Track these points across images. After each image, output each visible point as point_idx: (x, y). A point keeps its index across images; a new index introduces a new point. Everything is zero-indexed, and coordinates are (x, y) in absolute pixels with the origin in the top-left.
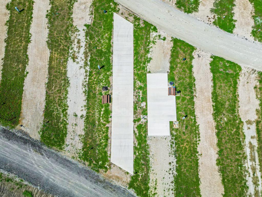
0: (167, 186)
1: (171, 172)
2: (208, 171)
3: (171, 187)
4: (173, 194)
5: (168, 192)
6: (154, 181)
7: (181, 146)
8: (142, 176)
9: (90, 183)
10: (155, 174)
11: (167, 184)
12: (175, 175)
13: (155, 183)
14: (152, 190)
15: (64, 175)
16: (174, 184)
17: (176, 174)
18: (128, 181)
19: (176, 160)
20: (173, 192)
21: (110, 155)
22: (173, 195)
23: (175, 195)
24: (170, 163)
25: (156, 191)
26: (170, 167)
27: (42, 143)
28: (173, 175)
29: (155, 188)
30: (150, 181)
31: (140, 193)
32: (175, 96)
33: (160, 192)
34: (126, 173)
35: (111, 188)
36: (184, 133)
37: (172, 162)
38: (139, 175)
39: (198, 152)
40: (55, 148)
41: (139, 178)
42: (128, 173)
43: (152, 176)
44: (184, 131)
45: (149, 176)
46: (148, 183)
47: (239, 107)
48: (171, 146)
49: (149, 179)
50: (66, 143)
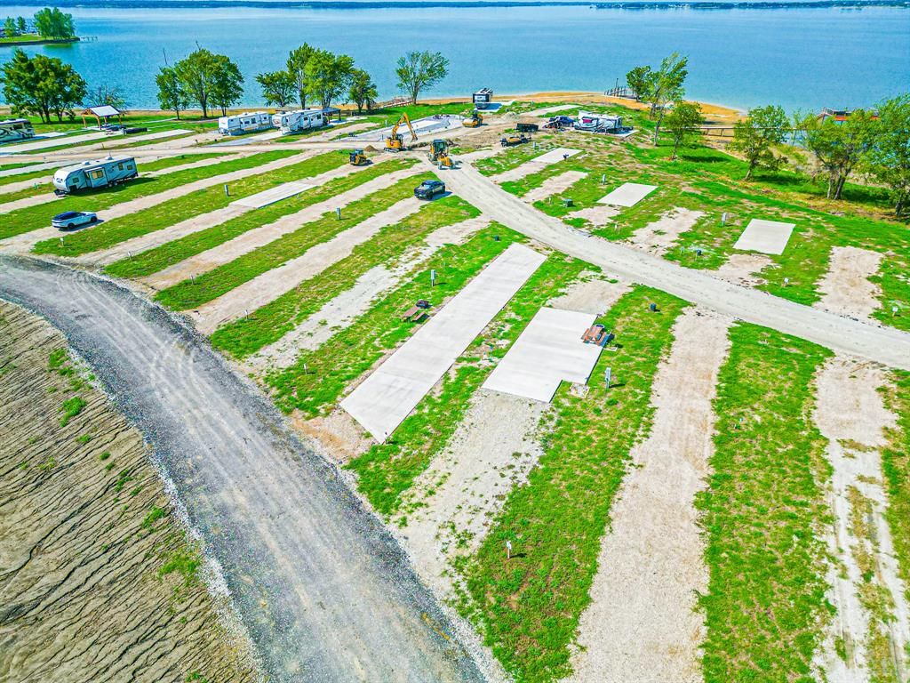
0: (475, 501)
1: (509, 473)
2: (654, 510)
3: (489, 507)
4: (485, 525)
5: (471, 516)
6: (440, 474)
7: (575, 432)
8: (406, 455)
10: (452, 463)
11: (477, 494)
12: (521, 484)
13: (439, 481)
14: (416, 492)
15: (198, 394)
16: (504, 502)
17: (526, 484)
18: (356, 453)
19: (540, 453)
20: (490, 522)
21: (349, 393)
22: (486, 528)
23: (492, 532)
24: (517, 455)
25: (429, 500)
26: (513, 462)
27: (208, 340)
28: (515, 481)
29: (431, 493)
30: (426, 471)
31: (373, 489)
32: (601, 348)
33: (442, 506)
34: (362, 434)
35: (292, 452)
36: (598, 411)
37: (527, 455)
38: (400, 451)
39: (631, 458)
40: (226, 352)
41: (395, 457)
42: (368, 436)
43: (438, 463)
44: (601, 408)
45: (429, 462)
46: (415, 475)
47: (815, 408)
48: (542, 422)
49: (425, 468)
50: (260, 352)
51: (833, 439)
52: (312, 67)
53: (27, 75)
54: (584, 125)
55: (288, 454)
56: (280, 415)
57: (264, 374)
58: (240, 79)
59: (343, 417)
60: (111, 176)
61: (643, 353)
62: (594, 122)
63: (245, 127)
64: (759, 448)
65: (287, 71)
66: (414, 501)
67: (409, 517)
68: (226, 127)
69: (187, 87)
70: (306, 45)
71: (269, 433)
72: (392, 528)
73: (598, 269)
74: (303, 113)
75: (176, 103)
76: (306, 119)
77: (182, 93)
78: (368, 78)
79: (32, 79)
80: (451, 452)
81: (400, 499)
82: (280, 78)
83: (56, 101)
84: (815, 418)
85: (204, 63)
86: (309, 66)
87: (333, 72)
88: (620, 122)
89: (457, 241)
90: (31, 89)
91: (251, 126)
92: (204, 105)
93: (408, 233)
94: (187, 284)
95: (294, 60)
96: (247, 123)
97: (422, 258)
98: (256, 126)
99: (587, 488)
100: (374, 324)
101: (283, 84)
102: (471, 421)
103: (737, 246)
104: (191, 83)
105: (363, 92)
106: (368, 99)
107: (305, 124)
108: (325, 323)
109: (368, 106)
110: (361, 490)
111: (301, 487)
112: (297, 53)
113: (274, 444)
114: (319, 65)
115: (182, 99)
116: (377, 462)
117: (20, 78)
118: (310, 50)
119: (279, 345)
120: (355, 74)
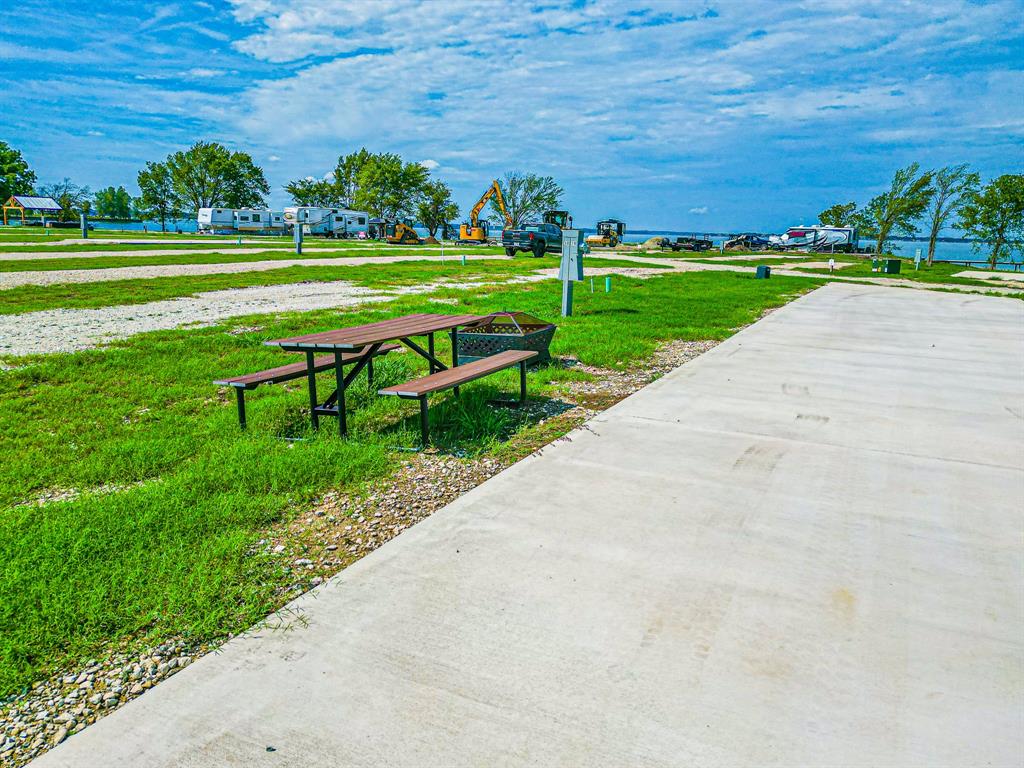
52: (368, 173)
54: (792, 242)
58: (265, 189)
62: (810, 236)
63: (239, 224)
65: (333, 183)
68: (208, 220)
70: (363, 150)
74: (334, 211)
76: (339, 219)
78: (446, 194)
82: (320, 187)
85: (212, 158)
86: (364, 176)
87: (395, 184)
91: (251, 225)
95: (344, 168)
98: (260, 226)
104: (190, 184)
105: (438, 216)
106: (445, 224)
107: (336, 226)
112: (349, 159)
118: (369, 157)
120: (428, 189)
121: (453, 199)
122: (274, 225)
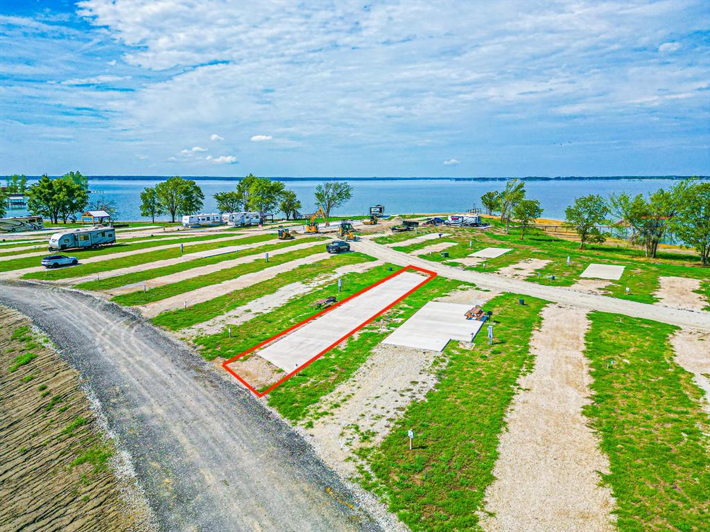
0: (378, 412)
2: (545, 417)
3: (390, 415)
4: (388, 426)
5: (373, 421)
6: (345, 395)
7: (466, 369)
8: (314, 383)
9: (171, 367)
10: (354, 388)
11: (379, 407)
12: (419, 400)
13: (343, 399)
14: (323, 405)
15: (134, 349)
16: (404, 412)
17: (424, 400)
18: (269, 382)
19: (435, 381)
20: (392, 425)
21: (265, 347)
22: (388, 429)
23: (394, 431)
24: (414, 383)
25: (334, 411)
26: (411, 387)
27: (150, 321)
28: (414, 399)
29: (337, 406)
30: (332, 393)
31: (283, 403)
32: (482, 322)
33: (346, 415)
34: (275, 371)
35: (211, 382)
36: (484, 357)
37: (424, 383)
38: (309, 381)
39: (518, 385)
40: (164, 327)
41: (304, 385)
42: (281, 371)
43: (344, 388)
44: (487, 355)
45: (334, 388)
46: (322, 395)
47: (675, 356)
48: (435, 363)
49: (331, 391)
50: (193, 327)
51: (697, 373)
52: (255, 188)
53: (47, 190)
54: (453, 222)
55: (207, 383)
56: (204, 360)
57: (194, 338)
58: (202, 197)
59: (259, 361)
60: (95, 241)
61: (518, 326)
62: (460, 219)
63: (202, 223)
64: (633, 379)
65: (236, 192)
66: (320, 411)
67: (315, 422)
68: (187, 222)
69: (162, 201)
70: (251, 175)
71: (192, 371)
72: (300, 429)
73: (474, 285)
74: (245, 214)
75: (153, 212)
76: (247, 218)
77: (159, 205)
78: (294, 196)
79: (49, 193)
80: (354, 381)
81: (306, 410)
82: (231, 195)
83: (64, 210)
84: (676, 360)
85: (177, 184)
86: (252, 189)
87: (269, 192)
88: (479, 218)
89: (360, 271)
90: (47, 200)
91: (206, 222)
92: (173, 214)
93: (319, 268)
94: (139, 292)
95: (242, 184)
96: (203, 220)
97: (331, 279)
98: (210, 222)
99: (481, 403)
100: (289, 311)
101: (232, 200)
102: (372, 362)
103: (582, 276)
104: (166, 198)
105: (290, 207)
106: (294, 210)
107: (246, 220)
108: (250, 311)
109: (294, 216)
110: (271, 405)
111: (217, 403)
112: (245, 180)
113: (195, 378)
114: (259, 188)
115: (157, 209)
116: (288, 387)
117: (41, 193)
118: (254, 178)
119: (210, 322)
120: (285, 194)
121: (298, 198)
122: (216, 221)
